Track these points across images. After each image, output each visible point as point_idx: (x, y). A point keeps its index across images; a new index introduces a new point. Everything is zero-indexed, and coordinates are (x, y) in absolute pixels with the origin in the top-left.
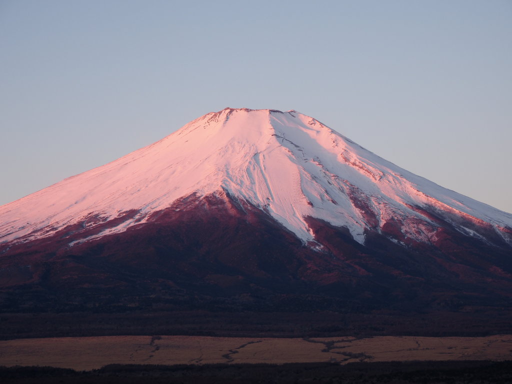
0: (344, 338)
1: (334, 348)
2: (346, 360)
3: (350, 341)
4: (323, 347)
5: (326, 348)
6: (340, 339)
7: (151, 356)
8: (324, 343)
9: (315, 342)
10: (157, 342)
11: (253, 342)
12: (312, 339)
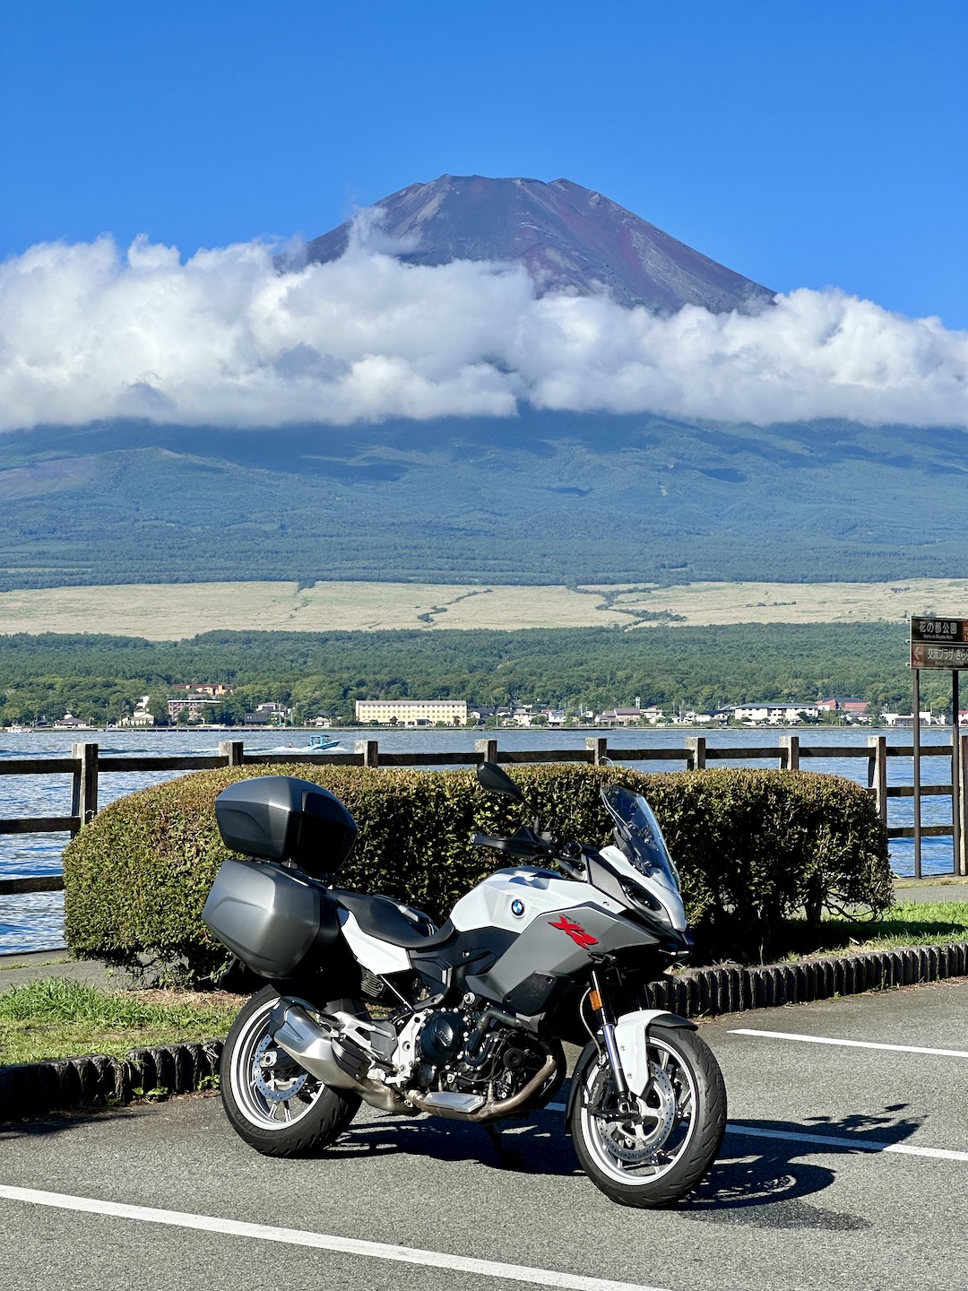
0: (641, 586)
1: (618, 603)
2: (636, 623)
3: (647, 590)
4: (601, 601)
5: (606, 603)
6: (632, 586)
7: (292, 617)
8: (603, 594)
9: (586, 592)
10: (306, 592)
11: (475, 593)
12: (582, 587)
